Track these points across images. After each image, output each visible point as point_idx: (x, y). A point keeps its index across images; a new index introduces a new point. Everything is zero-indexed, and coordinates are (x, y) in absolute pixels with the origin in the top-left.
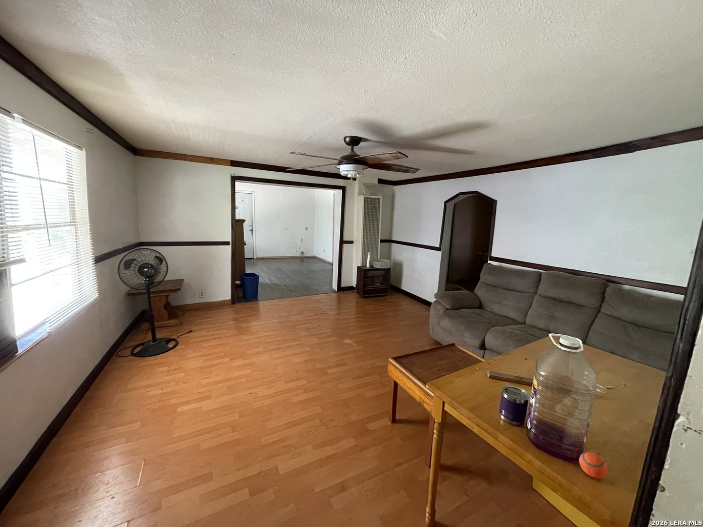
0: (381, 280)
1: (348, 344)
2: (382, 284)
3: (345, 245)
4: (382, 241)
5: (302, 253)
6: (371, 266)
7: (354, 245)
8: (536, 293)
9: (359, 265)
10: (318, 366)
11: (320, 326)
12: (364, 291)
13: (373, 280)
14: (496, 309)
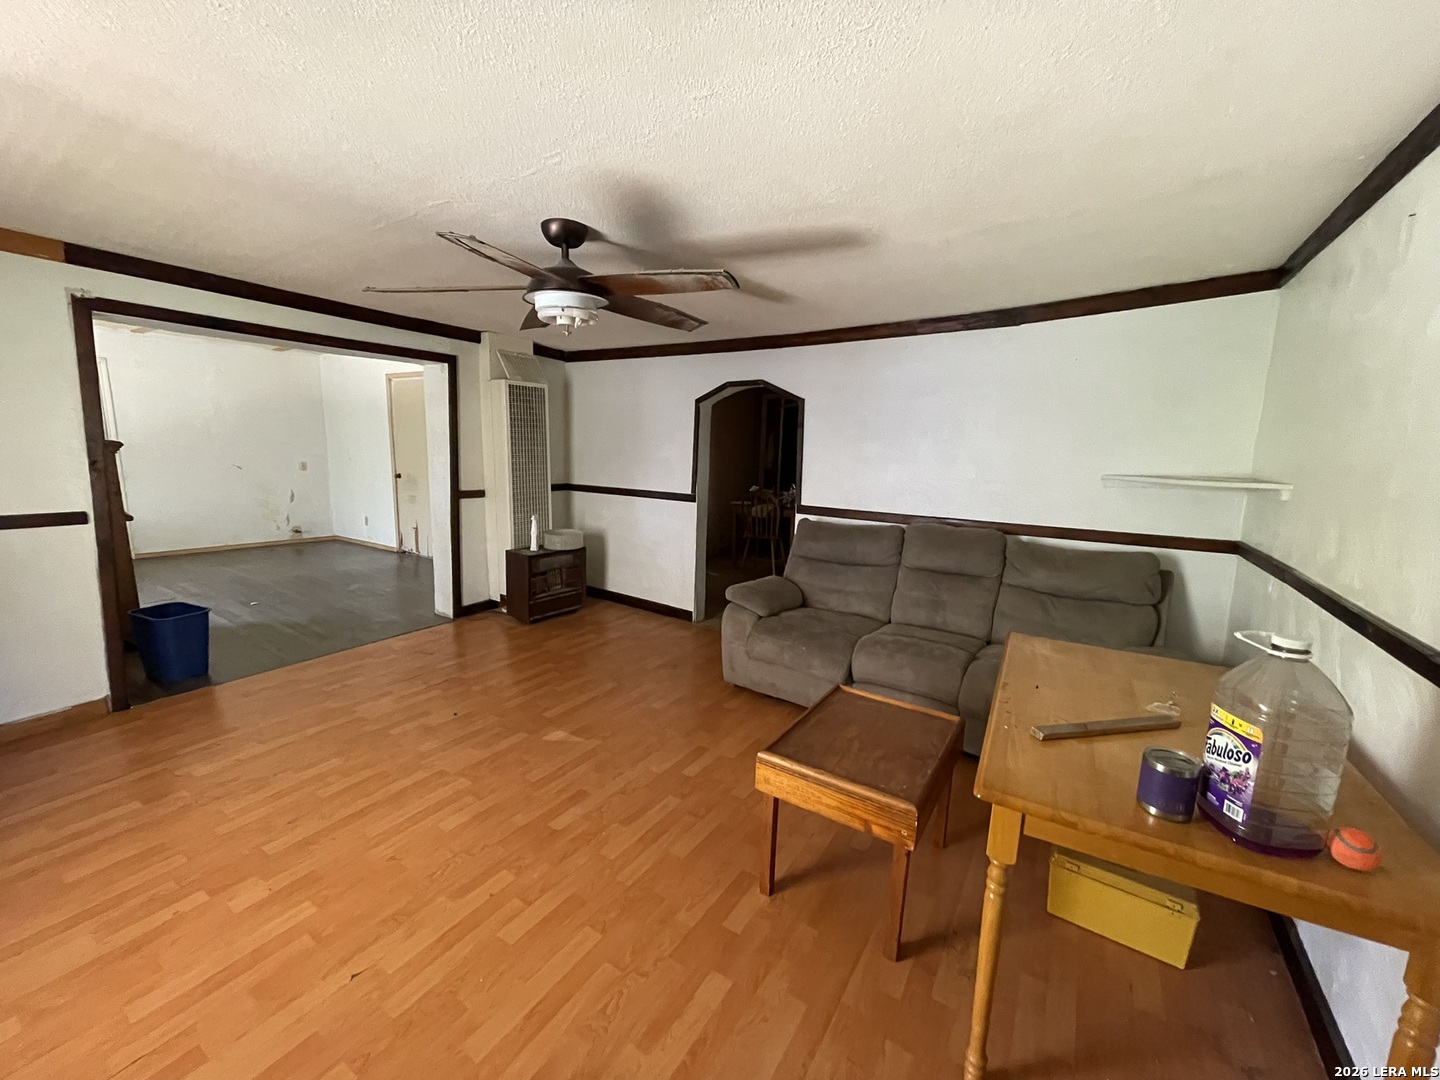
0: (564, 576)
1: (562, 742)
2: (568, 585)
3: (464, 503)
4: (555, 488)
5: (297, 532)
6: (541, 547)
7: (485, 500)
8: (899, 564)
9: (509, 548)
10: (520, 820)
11: (459, 715)
12: (530, 606)
13: (545, 580)
14: (834, 602)
